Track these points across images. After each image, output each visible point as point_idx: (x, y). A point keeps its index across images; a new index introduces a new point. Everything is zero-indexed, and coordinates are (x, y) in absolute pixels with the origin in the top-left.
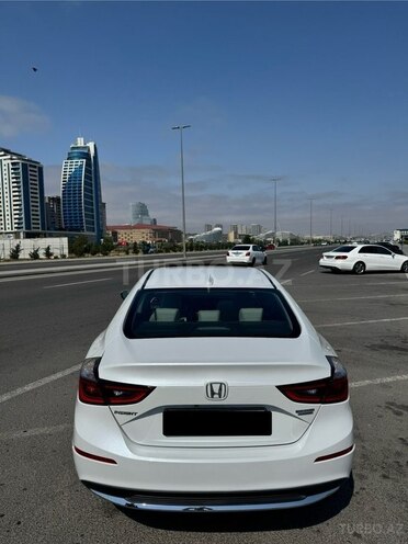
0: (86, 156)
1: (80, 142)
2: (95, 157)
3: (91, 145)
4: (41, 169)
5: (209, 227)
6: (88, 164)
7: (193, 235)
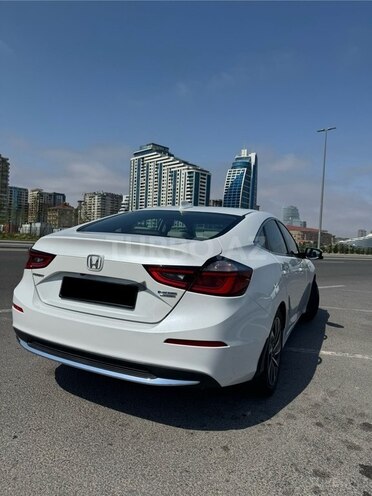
0: (248, 165)
1: (244, 153)
2: (255, 166)
3: (253, 156)
4: (209, 177)
5: (363, 233)
6: (248, 172)
7: (344, 240)
